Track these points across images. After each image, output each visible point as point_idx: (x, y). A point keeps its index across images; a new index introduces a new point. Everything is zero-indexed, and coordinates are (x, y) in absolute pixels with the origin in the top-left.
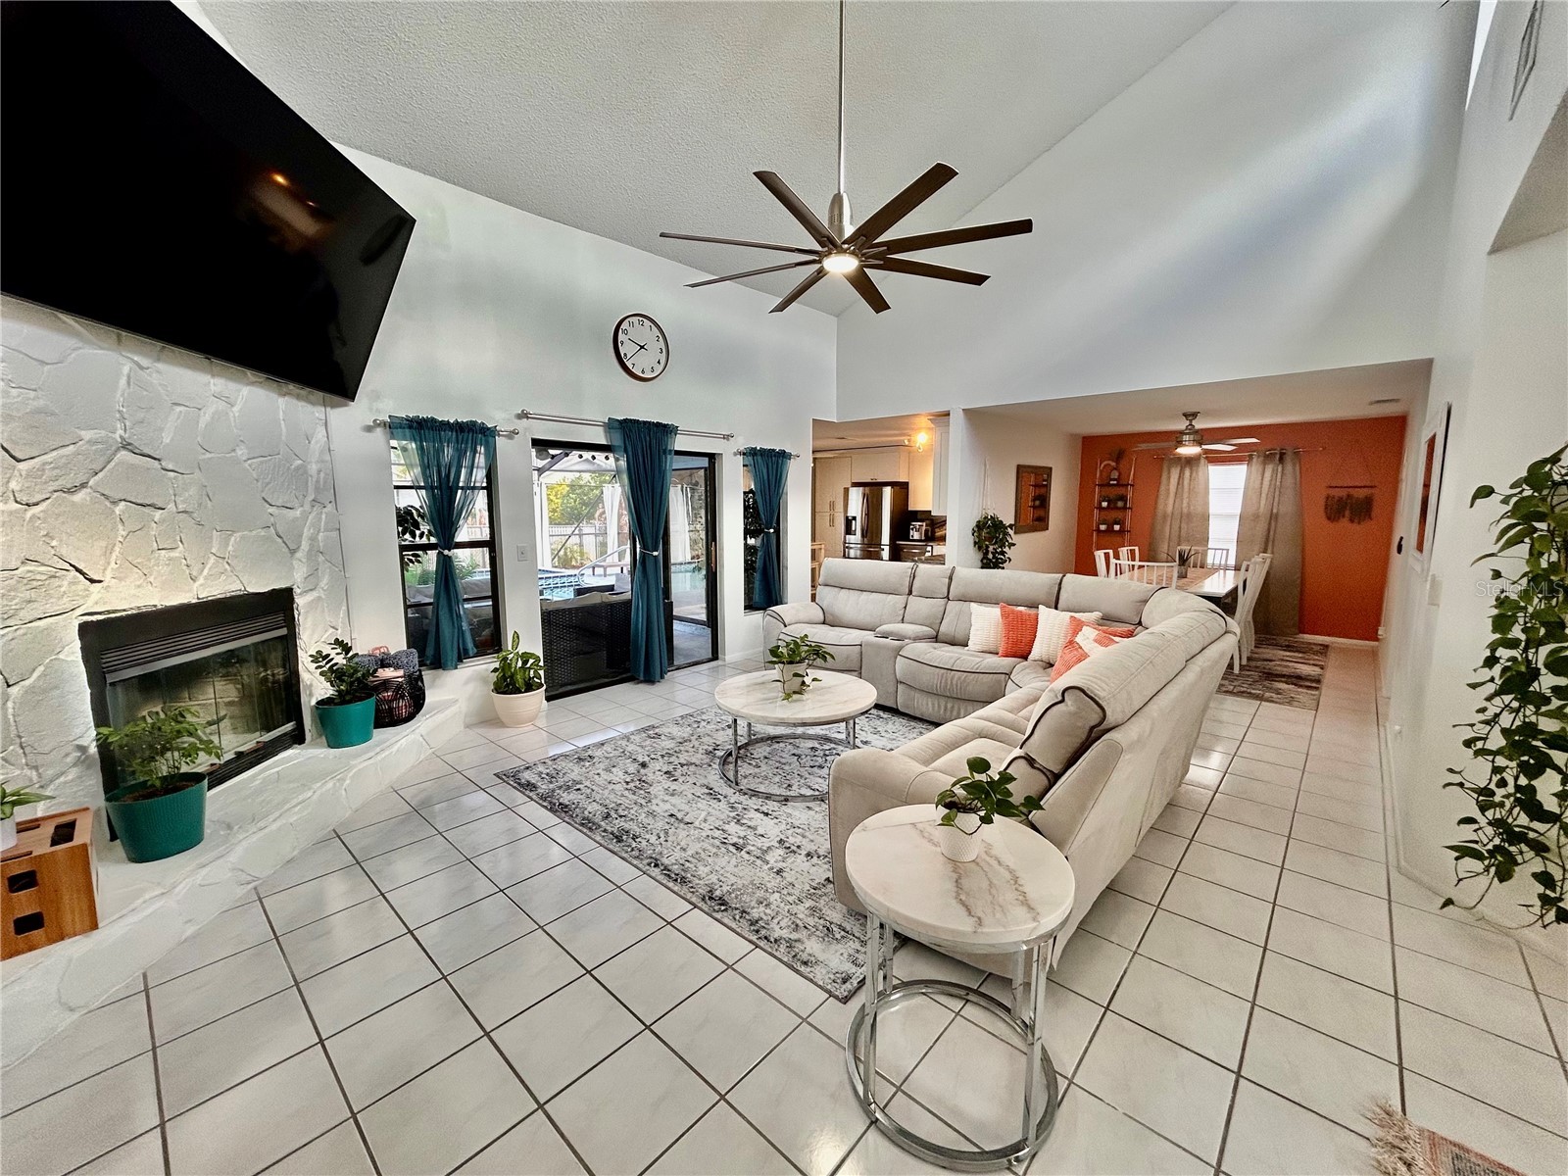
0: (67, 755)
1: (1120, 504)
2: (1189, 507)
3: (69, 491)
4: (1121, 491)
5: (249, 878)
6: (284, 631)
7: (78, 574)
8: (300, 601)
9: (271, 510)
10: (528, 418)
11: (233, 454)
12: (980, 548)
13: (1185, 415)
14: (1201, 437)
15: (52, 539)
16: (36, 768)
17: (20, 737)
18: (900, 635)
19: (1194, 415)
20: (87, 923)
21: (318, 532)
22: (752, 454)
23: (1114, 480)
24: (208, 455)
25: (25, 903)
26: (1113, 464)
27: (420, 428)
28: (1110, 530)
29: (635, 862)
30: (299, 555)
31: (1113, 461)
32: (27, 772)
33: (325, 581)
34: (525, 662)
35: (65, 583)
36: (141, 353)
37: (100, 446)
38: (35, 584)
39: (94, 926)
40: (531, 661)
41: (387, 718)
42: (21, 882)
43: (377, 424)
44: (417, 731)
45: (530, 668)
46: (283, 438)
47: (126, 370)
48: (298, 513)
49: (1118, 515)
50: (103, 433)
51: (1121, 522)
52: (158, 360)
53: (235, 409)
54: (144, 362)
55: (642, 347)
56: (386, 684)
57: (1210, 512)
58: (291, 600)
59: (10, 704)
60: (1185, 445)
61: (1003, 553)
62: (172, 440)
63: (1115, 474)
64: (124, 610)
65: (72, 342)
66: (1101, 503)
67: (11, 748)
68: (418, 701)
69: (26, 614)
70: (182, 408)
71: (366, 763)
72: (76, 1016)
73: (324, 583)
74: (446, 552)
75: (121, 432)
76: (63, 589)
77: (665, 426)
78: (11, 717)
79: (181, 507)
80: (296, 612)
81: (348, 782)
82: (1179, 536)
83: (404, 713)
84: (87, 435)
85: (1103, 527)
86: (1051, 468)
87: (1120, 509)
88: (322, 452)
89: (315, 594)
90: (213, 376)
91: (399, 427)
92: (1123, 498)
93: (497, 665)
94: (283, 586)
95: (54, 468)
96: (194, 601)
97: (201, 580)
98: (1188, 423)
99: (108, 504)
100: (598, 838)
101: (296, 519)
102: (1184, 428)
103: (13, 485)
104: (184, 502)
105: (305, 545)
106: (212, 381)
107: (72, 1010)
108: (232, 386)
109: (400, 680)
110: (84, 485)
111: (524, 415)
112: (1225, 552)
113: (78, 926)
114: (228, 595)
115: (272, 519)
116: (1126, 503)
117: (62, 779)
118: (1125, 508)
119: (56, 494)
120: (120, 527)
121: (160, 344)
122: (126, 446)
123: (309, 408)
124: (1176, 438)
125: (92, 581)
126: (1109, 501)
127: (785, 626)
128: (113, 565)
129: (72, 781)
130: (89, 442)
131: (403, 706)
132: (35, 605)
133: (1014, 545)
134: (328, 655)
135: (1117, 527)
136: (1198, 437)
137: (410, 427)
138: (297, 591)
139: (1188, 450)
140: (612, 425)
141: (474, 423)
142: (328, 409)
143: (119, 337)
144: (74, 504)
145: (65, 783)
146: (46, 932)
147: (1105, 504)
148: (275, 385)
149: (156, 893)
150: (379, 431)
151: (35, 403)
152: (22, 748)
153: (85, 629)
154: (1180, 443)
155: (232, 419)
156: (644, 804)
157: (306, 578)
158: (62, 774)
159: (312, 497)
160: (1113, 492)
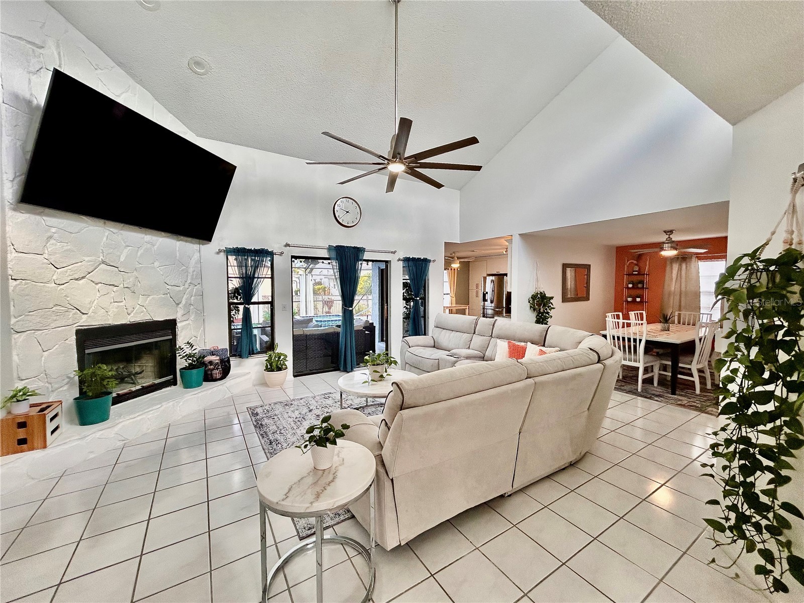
0: (63, 380)
1: (640, 286)
2: (686, 288)
3: (77, 280)
4: (640, 278)
5: (123, 439)
6: (171, 337)
7: (77, 311)
8: (179, 325)
9: (168, 287)
10: (290, 246)
11: (152, 265)
12: (534, 310)
13: (665, 232)
14: (675, 245)
15: (68, 297)
16: (51, 383)
17: (45, 371)
18: (460, 355)
19: (671, 232)
20: (43, 445)
21: (192, 296)
22: (407, 260)
23: (637, 271)
24: (141, 265)
25: (21, 434)
26: (635, 262)
27: (239, 252)
28: (634, 301)
29: (268, 455)
30: (180, 306)
31: (635, 260)
32: (47, 385)
33: (193, 317)
34: (279, 358)
35: (71, 314)
36: (114, 228)
37: (92, 263)
38: (59, 314)
39: (45, 447)
40: (282, 357)
41: (208, 378)
42: (22, 425)
43: (220, 251)
44: (225, 385)
45: (281, 360)
46: (177, 258)
47: (106, 234)
48: (181, 288)
49: (639, 292)
50: (94, 258)
51: (641, 297)
52: (122, 230)
53: (155, 247)
54: (115, 230)
55: (347, 212)
56: (211, 363)
57: (701, 290)
58: (176, 324)
59: (43, 358)
60: (665, 250)
61: (548, 313)
62: (124, 260)
63: (636, 268)
64: (96, 325)
65: (84, 225)
66: (628, 286)
67: (42, 375)
68: (226, 371)
69: (53, 325)
70: (130, 248)
71: (193, 396)
72: (33, 482)
73: (192, 318)
74: (247, 306)
75: (102, 257)
76: (70, 316)
77: (358, 248)
78: (43, 363)
79: (126, 286)
80: (177, 329)
81: (181, 403)
82: (680, 306)
83: (218, 376)
84: (87, 259)
85: (630, 299)
86: (590, 265)
87: (640, 288)
88: (196, 263)
89: (187, 322)
90: (146, 235)
91: (229, 252)
92: (642, 282)
93: (267, 358)
94: (172, 318)
95: (71, 271)
96: (128, 323)
97: (132, 315)
98: (667, 236)
99: (94, 285)
100: (263, 442)
101: (180, 291)
102: (665, 240)
103: (54, 277)
104: (127, 284)
105: (184, 302)
106: (145, 237)
107: (33, 479)
108: (155, 238)
109: (217, 361)
110: (83, 278)
111: (287, 245)
112: (709, 315)
113: (39, 446)
114: (145, 321)
115: (168, 291)
116: (644, 285)
117: (61, 389)
118: (643, 288)
119: (71, 281)
120: (98, 293)
121: (122, 225)
122: (103, 262)
123: (191, 245)
124: (659, 246)
125: (84, 314)
126: (633, 284)
127: (410, 347)
128: (93, 308)
129: (65, 390)
130: (87, 261)
131: (217, 373)
132: (57, 322)
133: (554, 308)
134: (183, 348)
135: (638, 300)
136: (674, 245)
137: (234, 252)
138: (178, 320)
139: (668, 253)
140: (330, 248)
141: (263, 250)
142: (201, 245)
143: (105, 223)
144: (79, 284)
145: (62, 390)
146: (28, 446)
147: (630, 286)
148: (175, 237)
149: (77, 438)
150: (222, 254)
151: (67, 248)
152: (46, 375)
153: (78, 332)
154: (662, 249)
155: (153, 251)
156: (295, 429)
157: (182, 316)
158: (61, 387)
159: (189, 282)
160: (635, 279)
